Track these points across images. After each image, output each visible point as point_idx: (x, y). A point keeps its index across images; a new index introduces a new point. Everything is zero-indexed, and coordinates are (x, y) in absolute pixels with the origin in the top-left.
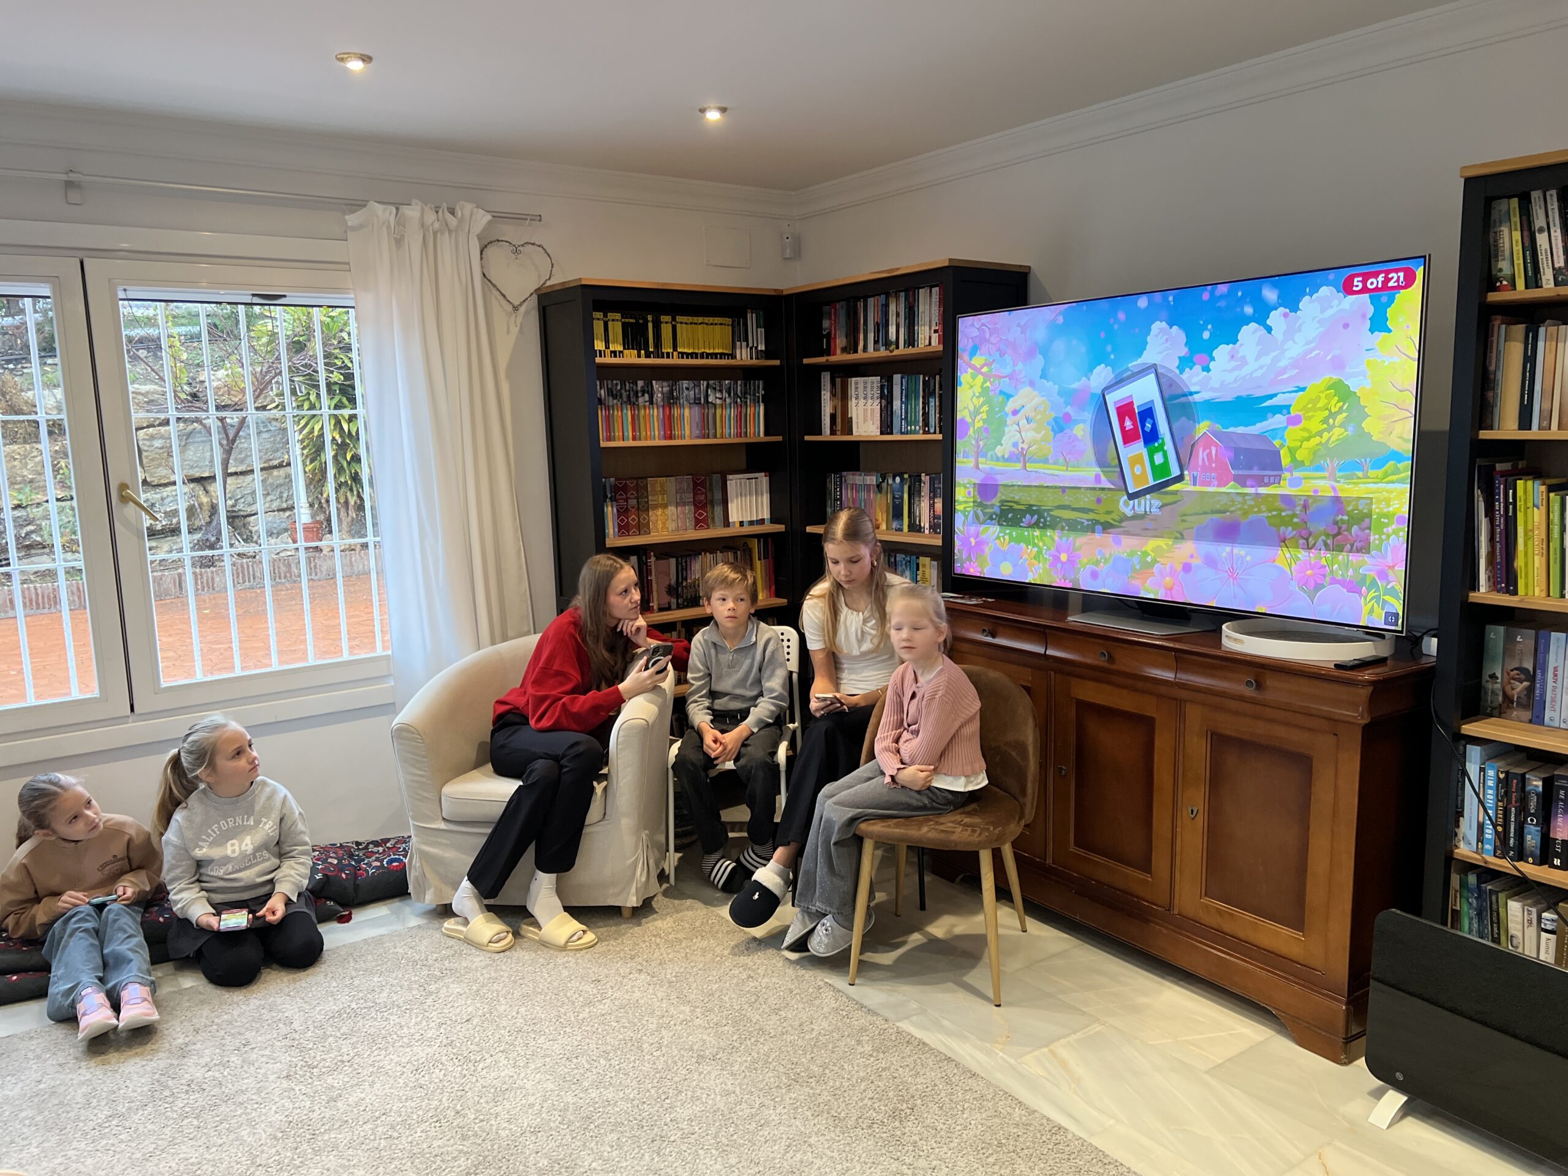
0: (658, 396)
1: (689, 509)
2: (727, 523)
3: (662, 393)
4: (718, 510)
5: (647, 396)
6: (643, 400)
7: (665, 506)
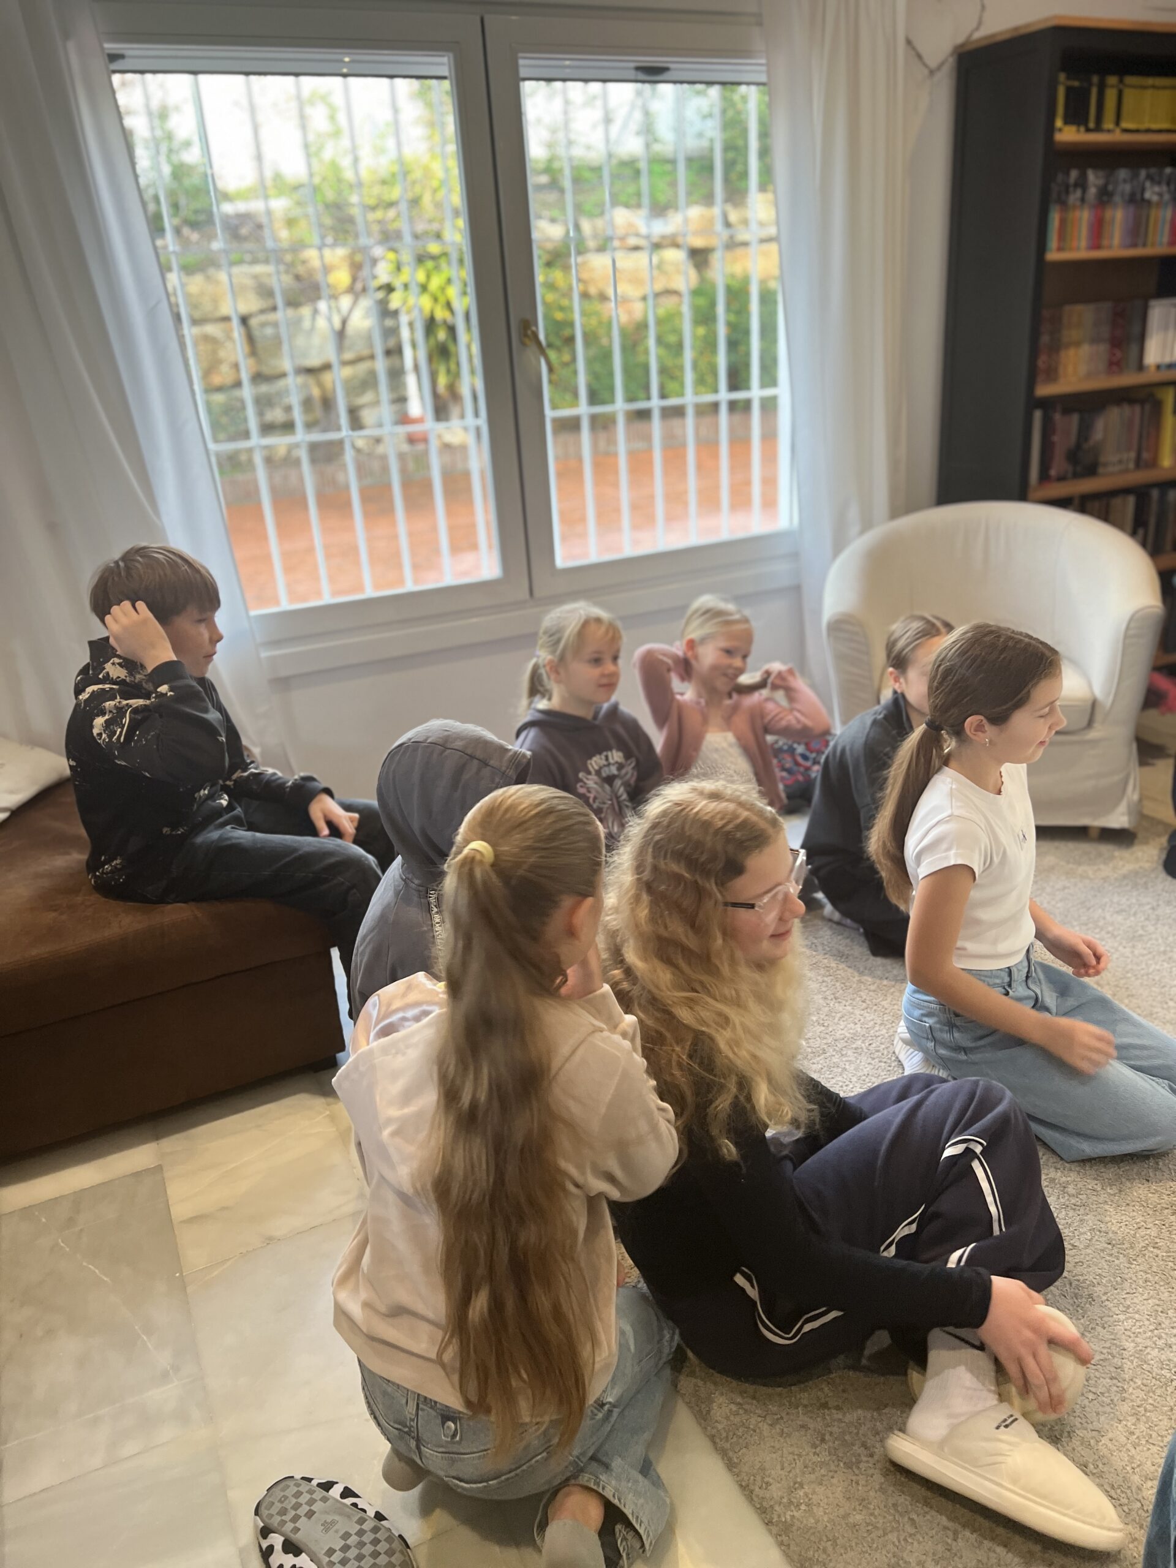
0: (1092, 191)
1: (1103, 348)
2: (1141, 367)
3: (1095, 186)
4: (1134, 349)
5: (1079, 193)
6: (1075, 196)
7: (1078, 344)
